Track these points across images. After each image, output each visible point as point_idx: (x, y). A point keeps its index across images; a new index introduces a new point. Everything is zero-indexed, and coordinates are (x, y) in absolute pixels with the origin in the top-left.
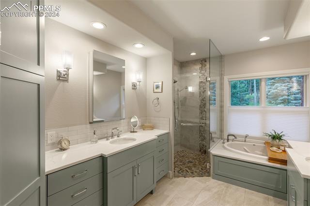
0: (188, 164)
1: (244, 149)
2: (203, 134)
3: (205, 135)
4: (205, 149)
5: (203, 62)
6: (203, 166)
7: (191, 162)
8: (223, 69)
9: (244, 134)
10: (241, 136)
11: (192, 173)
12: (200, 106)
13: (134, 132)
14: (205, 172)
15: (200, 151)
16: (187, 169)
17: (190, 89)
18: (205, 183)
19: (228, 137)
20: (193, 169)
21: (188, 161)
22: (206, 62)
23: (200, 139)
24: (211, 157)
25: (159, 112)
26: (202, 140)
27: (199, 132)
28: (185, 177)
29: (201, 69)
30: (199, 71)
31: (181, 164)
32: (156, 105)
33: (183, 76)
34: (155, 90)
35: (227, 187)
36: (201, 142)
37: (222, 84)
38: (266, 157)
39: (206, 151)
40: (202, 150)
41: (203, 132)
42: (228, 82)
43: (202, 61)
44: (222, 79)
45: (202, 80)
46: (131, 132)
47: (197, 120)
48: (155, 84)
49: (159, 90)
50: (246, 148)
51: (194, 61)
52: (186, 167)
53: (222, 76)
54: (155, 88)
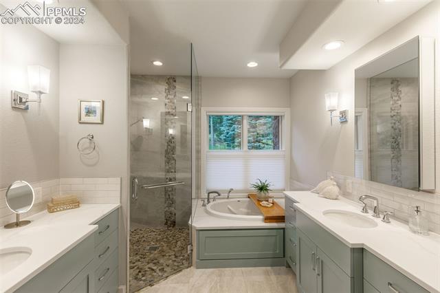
0: (151, 253)
1: (229, 209)
2: (171, 197)
3: (174, 197)
4: (173, 218)
5: (171, 81)
6: (176, 249)
7: (155, 249)
8: (200, 97)
9: (228, 187)
10: (224, 191)
11: (162, 270)
12: (166, 151)
13: (18, 224)
14: (183, 261)
15: (166, 224)
16: (151, 265)
17: (146, 123)
18: (188, 282)
19: (208, 196)
20: (161, 261)
21: (148, 248)
22: (175, 81)
23: (166, 205)
24: (194, 233)
25: (95, 165)
26: (170, 205)
27: (163, 193)
28: (151, 285)
29: (168, 91)
30: (165, 94)
31: (138, 257)
32: (88, 151)
33: (137, 99)
34: (84, 119)
35: (220, 276)
36: (167, 208)
37: (198, 118)
38: (261, 217)
39: (175, 222)
40: (169, 222)
41: (170, 193)
42: (206, 117)
43: (169, 79)
44: (198, 111)
45: (170, 110)
46: (8, 226)
47: (161, 175)
48: (84, 105)
49: (97, 119)
50: (230, 207)
51: (157, 78)
52: (148, 263)
53: (198, 106)
54: (83, 113)
